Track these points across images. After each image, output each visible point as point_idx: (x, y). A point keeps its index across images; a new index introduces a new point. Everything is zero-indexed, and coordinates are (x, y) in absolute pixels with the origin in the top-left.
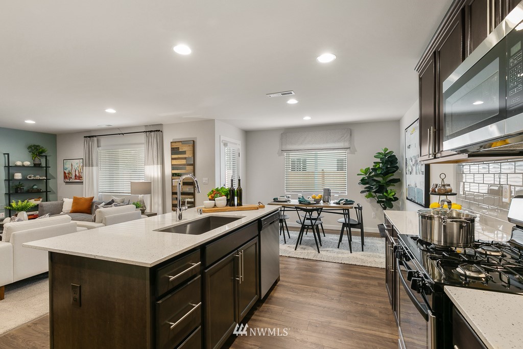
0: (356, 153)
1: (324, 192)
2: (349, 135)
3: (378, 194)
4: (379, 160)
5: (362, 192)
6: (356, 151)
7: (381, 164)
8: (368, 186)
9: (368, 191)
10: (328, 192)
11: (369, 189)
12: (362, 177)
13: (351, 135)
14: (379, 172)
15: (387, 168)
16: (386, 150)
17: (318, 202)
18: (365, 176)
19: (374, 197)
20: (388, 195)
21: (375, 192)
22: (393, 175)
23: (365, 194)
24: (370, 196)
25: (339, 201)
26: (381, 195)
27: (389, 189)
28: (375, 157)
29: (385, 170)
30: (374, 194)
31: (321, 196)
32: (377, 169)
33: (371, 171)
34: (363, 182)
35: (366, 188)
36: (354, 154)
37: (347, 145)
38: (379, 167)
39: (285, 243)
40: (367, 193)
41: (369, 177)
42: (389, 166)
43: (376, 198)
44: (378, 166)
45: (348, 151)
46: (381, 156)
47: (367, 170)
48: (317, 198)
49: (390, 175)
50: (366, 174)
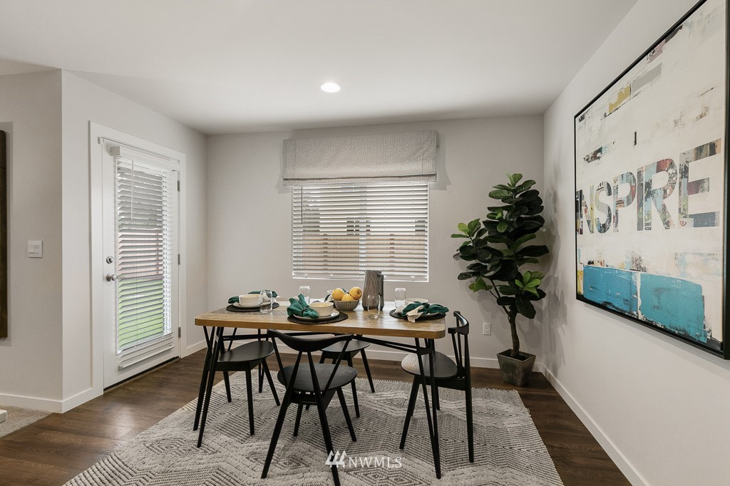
0: (448, 186)
1: (368, 282)
2: (434, 144)
3: (497, 282)
4: (498, 203)
5: (462, 277)
6: (449, 183)
7: (505, 212)
8: (474, 262)
9: (474, 274)
10: (376, 281)
11: (477, 271)
12: (460, 242)
13: (438, 146)
14: (501, 229)
15: (520, 220)
16: (517, 177)
17: (345, 310)
18: (468, 240)
19: (488, 288)
20: (524, 284)
21: (492, 278)
22: (534, 237)
23: (468, 281)
24: (480, 286)
25: (406, 310)
26: (506, 283)
27: (524, 269)
28: (491, 195)
29: (516, 226)
30: (488, 282)
31: (358, 292)
32: (497, 223)
33: (483, 226)
34: (465, 252)
35: (471, 267)
36: (445, 189)
37: (428, 167)
38: (501, 219)
39: (252, 433)
40: (473, 279)
41: (477, 242)
42: (523, 216)
43: (493, 290)
44: (499, 215)
45: (431, 182)
46: (506, 193)
47: (473, 227)
48: (347, 298)
49: (528, 236)
50: (471, 234)
